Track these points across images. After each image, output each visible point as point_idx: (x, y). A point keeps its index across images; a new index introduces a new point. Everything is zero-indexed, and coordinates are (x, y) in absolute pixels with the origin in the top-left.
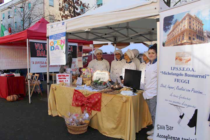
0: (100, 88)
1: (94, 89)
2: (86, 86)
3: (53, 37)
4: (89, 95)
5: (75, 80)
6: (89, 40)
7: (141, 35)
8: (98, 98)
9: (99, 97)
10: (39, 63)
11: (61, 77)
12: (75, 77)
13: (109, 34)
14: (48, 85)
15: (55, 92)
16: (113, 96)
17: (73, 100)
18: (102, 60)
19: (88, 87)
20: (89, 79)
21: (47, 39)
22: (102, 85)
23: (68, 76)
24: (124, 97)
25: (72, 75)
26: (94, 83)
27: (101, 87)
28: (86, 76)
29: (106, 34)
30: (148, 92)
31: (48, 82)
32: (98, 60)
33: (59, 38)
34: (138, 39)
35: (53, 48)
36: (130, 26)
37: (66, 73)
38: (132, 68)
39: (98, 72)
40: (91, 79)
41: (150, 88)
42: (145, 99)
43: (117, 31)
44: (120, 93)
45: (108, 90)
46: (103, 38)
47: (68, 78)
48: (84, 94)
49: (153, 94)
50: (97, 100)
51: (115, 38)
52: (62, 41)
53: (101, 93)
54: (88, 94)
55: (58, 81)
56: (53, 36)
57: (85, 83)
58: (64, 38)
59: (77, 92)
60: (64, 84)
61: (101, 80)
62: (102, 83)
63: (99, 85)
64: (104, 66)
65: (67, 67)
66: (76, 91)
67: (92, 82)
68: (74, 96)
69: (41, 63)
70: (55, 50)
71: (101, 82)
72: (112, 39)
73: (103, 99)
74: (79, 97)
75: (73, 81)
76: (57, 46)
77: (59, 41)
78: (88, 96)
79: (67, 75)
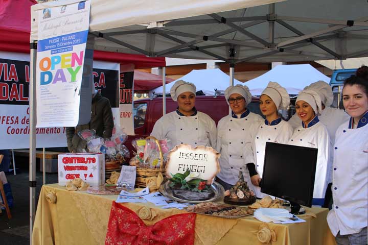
0: (189, 199)
1: (171, 201)
2: (147, 191)
3: (51, 44)
4: (159, 220)
5: (114, 174)
6: (156, 54)
7: (311, 40)
8: (186, 230)
9: (189, 226)
10: (5, 122)
11: (73, 165)
12: (113, 166)
13: (214, 37)
14: (31, 189)
15: (54, 210)
16: (230, 224)
17: (109, 234)
18: (195, 114)
19: (154, 193)
20: (156, 170)
21: (32, 51)
22: (196, 189)
23: (94, 160)
24: (265, 229)
25: (106, 159)
26: (173, 184)
27: (194, 195)
28: (147, 161)
29: (206, 38)
30: (346, 214)
31: (31, 179)
32: (181, 115)
33: (69, 48)
34: (301, 52)
35: (49, 78)
36: (278, 12)
37: (88, 151)
38: (284, 140)
39: (184, 149)
40: (164, 172)
41: (352, 201)
42: (335, 234)
43: (241, 30)
44: (252, 214)
45: (215, 205)
46: (197, 49)
47: (94, 168)
48: (142, 216)
49: (361, 219)
50: (181, 234)
51: (232, 50)
52: (74, 56)
53: (195, 214)
54: (154, 215)
55: (62, 175)
56: (51, 41)
57: (145, 184)
58: (80, 48)
59: (120, 211)
60: (82, 185)
61: (194, 175)
62: (197, 182)
63: (187, 189)
64: (201, 133)
65: (90, 135)
66: (117, 205)
67: (167, 180)
68: (110, 222)
69: (10, 121)
70: (54, 82)
71: (194, 180)
72: (223, 52)
73: (200, 233)
74: (127, 225)
75: (108, 176)
76: (60, 72)
77: (66, 56)
78: (154, 222)
79: (90, 159)
